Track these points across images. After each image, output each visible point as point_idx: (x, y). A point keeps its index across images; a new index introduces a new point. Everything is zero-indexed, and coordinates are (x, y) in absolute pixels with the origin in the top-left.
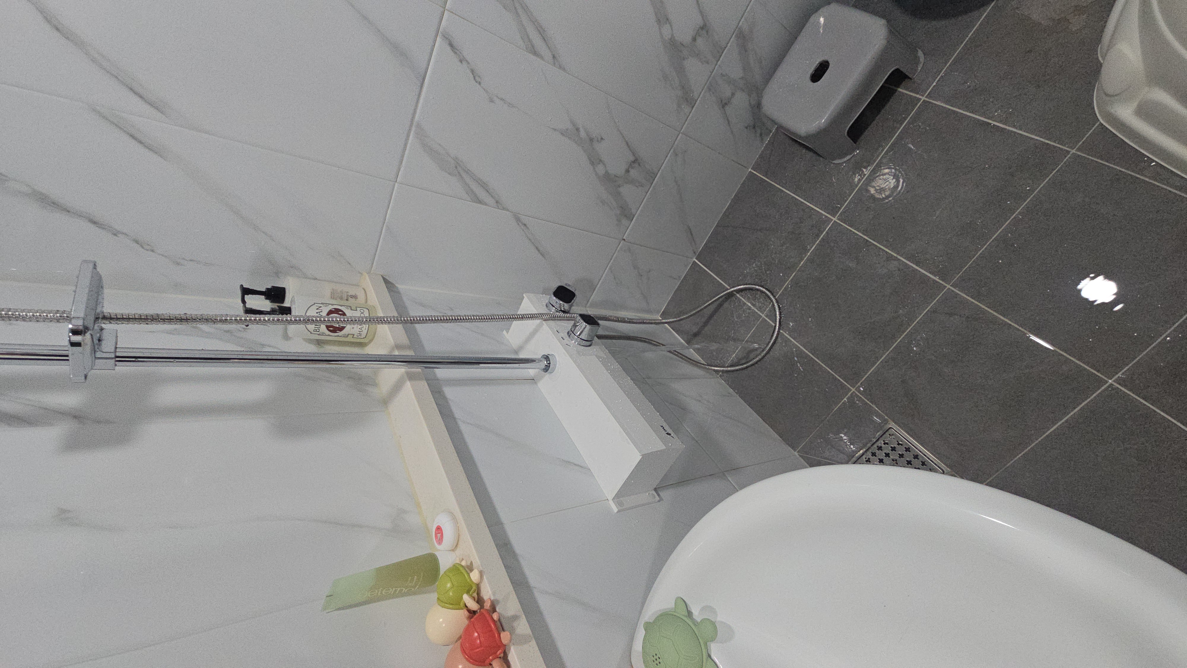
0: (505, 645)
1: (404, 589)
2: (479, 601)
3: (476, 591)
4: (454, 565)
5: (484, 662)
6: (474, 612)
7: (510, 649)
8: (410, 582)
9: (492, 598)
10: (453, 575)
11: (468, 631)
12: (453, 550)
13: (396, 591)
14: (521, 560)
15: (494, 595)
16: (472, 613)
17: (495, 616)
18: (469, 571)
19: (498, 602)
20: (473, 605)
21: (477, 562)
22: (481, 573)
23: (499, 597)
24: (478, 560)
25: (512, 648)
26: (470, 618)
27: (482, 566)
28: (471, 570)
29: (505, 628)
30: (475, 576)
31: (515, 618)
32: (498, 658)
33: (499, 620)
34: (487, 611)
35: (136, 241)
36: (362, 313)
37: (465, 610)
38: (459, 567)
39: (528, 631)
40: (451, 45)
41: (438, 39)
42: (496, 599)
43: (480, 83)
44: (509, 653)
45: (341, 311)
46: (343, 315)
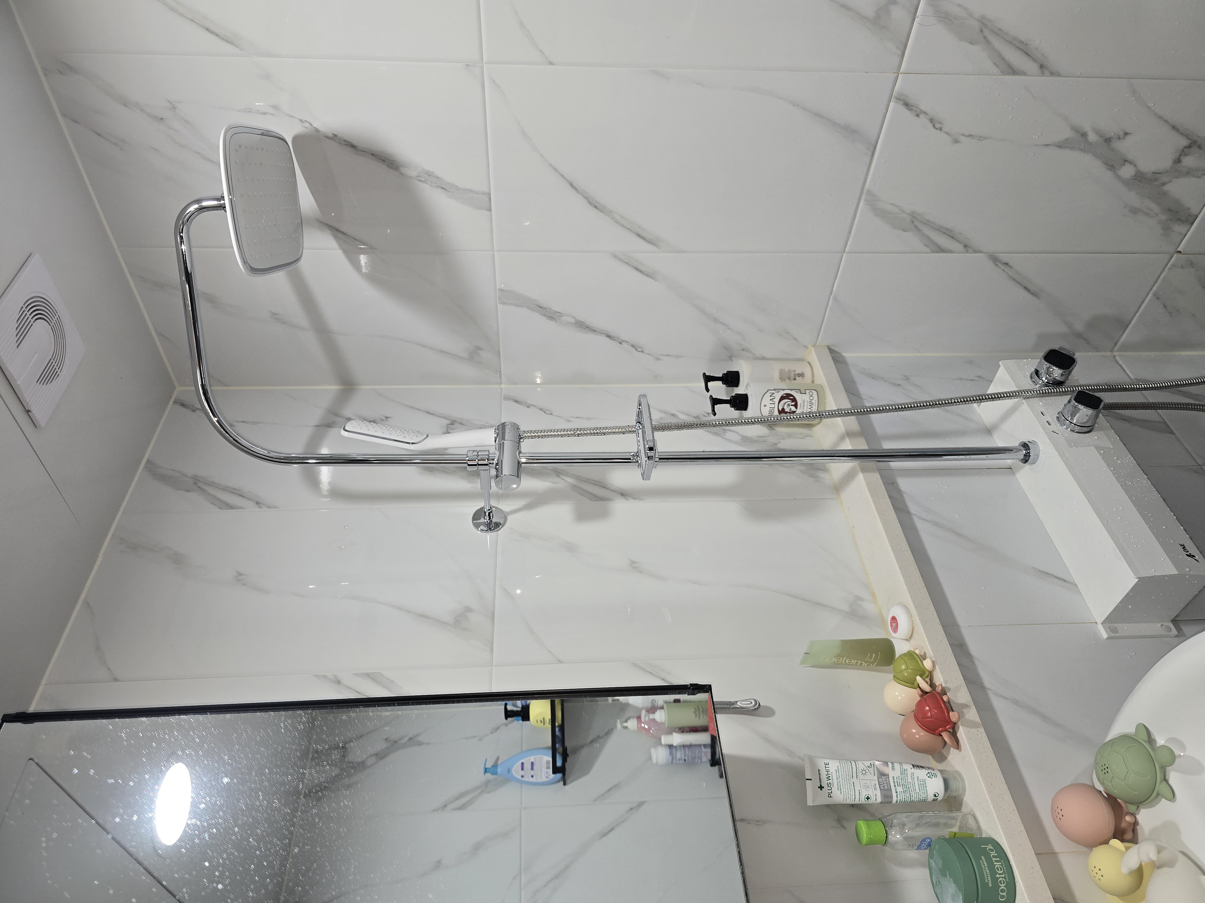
0: (955, 724)
1: (864, 663)
2: (932, 685)
3: (929, 676)
4: (908, 652)
5: (934, 731)
6: (927, 693)
7: (959, 728)
8: (869, 658)
9: (944, 685)
10: (907, 659)
11: (919, 705)
12: (907, 640)
13: (857, 663)
14: (977, 663)
15: (946, 682)
16: (924, 693)
17: (945, 698)
18: (922, 660)
19: (949, 689)
20: (927, 688)
21: (930, 652)
22: (934, 663)
23: (949, 685)
24: (931, 653)
25: (961, 728)
26: (921, 696)
27: (935, 658)
28: (925, 658)
29: (954, 708)
30: (927, 664)
31: (966, 706)
32: (947, 731)
33: (949, 702)
34: (938, 693)
35: (633, 346)
36: (811, 396)
37: (918, 689)
38: (913, 654)
39: (978, 719)
40: (907, 105)
41: (892, 104)
42: (947, 686)
43: (941, 129)
44: (958, 731)
45: (792, 396)
46: (794, 400)
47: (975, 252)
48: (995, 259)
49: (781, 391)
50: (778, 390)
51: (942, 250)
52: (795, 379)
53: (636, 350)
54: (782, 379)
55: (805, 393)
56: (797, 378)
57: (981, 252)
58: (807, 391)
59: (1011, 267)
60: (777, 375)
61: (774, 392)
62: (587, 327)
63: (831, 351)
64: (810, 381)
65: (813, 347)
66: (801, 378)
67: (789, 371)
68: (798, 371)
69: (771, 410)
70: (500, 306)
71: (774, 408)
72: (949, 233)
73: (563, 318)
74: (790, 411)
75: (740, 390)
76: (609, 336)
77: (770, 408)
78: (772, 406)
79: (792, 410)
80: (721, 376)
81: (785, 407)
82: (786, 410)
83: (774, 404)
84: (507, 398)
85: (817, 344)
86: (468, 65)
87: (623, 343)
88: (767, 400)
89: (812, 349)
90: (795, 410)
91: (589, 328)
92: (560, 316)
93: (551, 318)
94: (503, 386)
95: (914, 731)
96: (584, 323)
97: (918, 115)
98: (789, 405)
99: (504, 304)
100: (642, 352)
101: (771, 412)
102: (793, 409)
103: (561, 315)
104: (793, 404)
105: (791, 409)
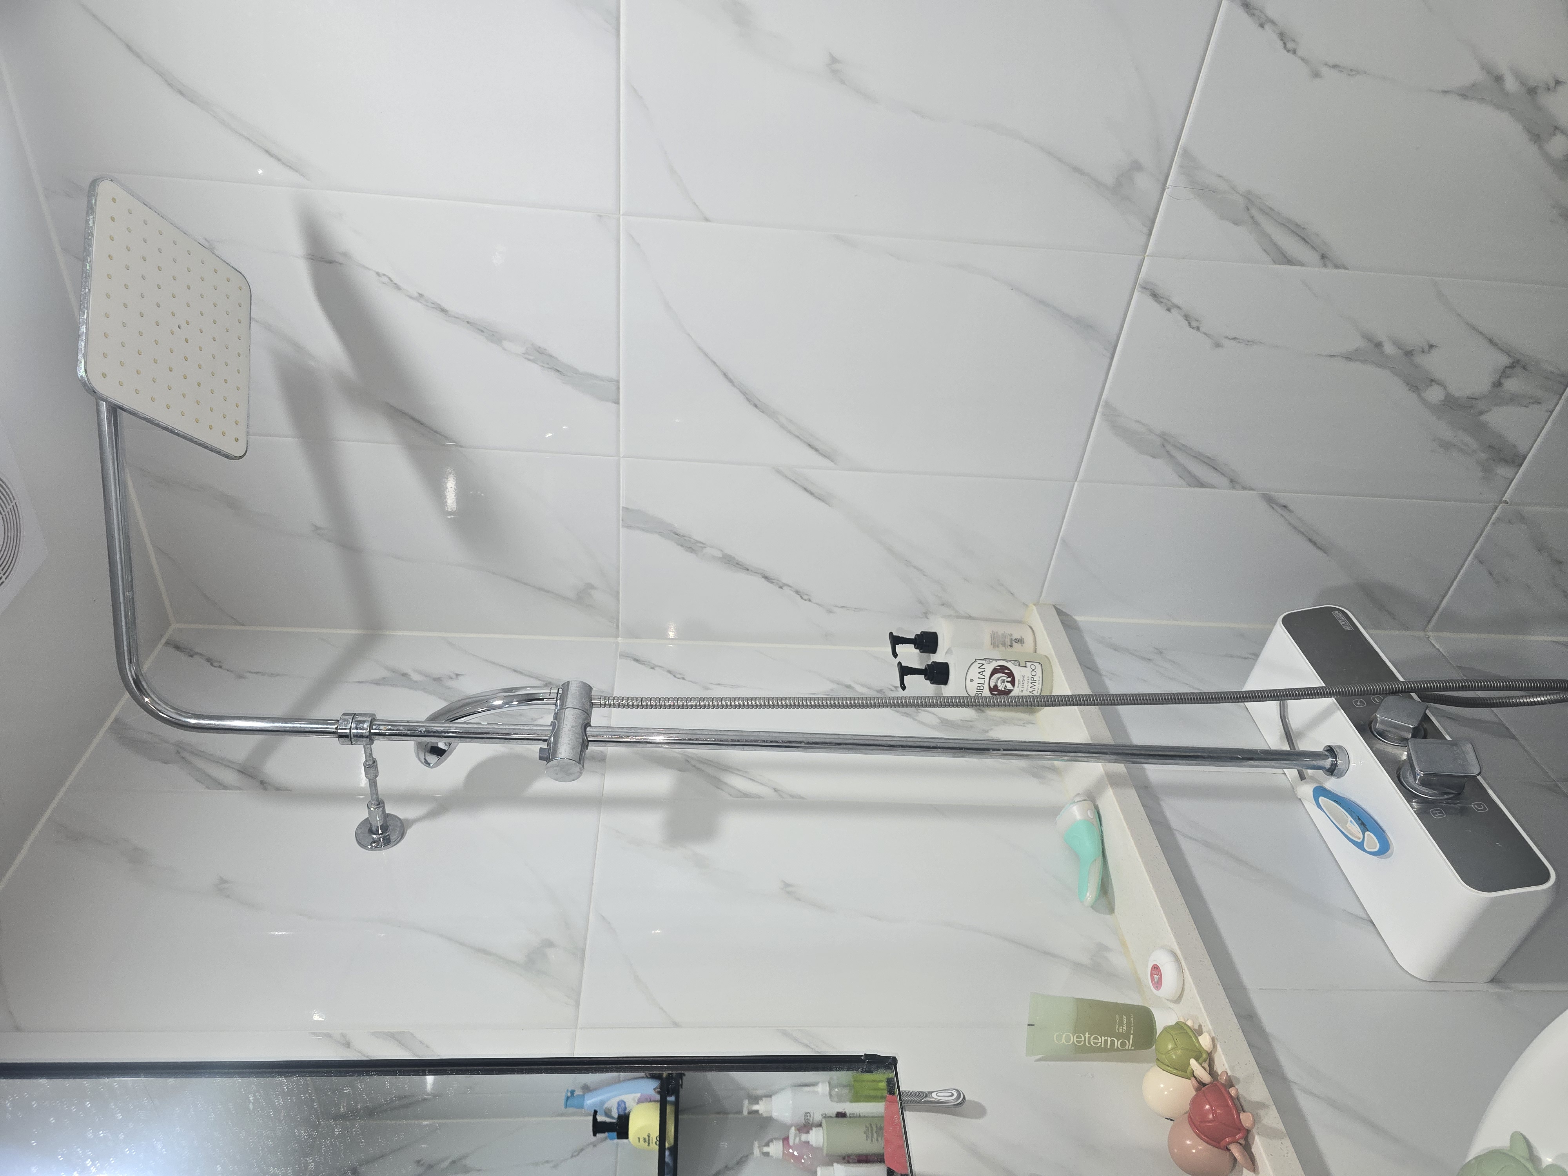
0: (1249, 1131)
2: (1212, 1072)
3: (1208, 1059)
4: (1177, 1023)
5: (1219, 1143)
6: (1204, 1085)
7: (1254, 1138)
9: (1229, 1073)
10: (1176, 1034)
11: (1196, 1103)
12: (1175, 1002)
14: (1275, 1044)
15: (1232, 1068)
16: (1202, 1084)
17: (1233, 1092)
19: (1238, 1080)
20: (1206, 1077)
21: (1207, 1025)
22: (1214, 1040)
23: (1237, 1073)
24: (1209, 1025)
26: (1198, 1090)
27: (1214, 1032)
28: (1201, 1033)
29: (1245, 1108)
30: (1205, 1042)
31: (1263, 1106)
32: (1237, 1142)
33: (1238, 1098)
34: (1223, 1084)
35: (797, 592)
36: (1034, 670)
37: (1193, 1079)
38: (1186, 1028)
39: (1280, 1126)
40: (1155, 296)
41: (1136, 294)
42: (1235, 1075)
43: (1198, 328)
44: (1253, 1143)
45: (1008, 669)
46: (1011, 675)
47: (1244, 488)
48: (1269, 500)
49: (994, 661)
50: (990, 659)
51: (1202, 485)
52: (1011, 646)
53: (801, 597)
54: (994, 645)
55: (1026, 666)
56: (1015, 645)
57: (1251, 489)
58: (1028, 664)
59: (1291, 511)
60: (987, 640)
61: (983, 662)
62: (737, 564)
63: (1059, 612)
64: (1031, 650)
65: (1034, 605)
66: (1019, 645)
67: (1004, 636)
68: (1016, 636)
69: (980, 687)
70: (622, 530)
71: (984, 684)
72: (1212, 464)
73: (705, 550)
74: (1005, 689)
75: (938, 657)
76: (766, 578)
77: (979, 684)
78: (982, 681)
79: (1008, 688)
80: (913, 637)
81: (999, 683)
82: (1000, 688)
83: (985, 678)
84: (624, 656)
85: (1041, 602)
86: (600, 216)
87: (785, 588)
88: (974, 672)
89: (1034, 608)
90: (1012, 688)
91: (741, 565)
92: (702, 548)
93: (691, 550)
94: (620, 640)
95: (1188, 1142)
96: (734, 558)
97: (1169, 310)
98: (1004, 681)
99: (629, 527)
100: (810, 600)
101: (980, 690)
102: (1010, 686)
103: (703, 545)
104: (1010, 679)
105: (1006, 686)
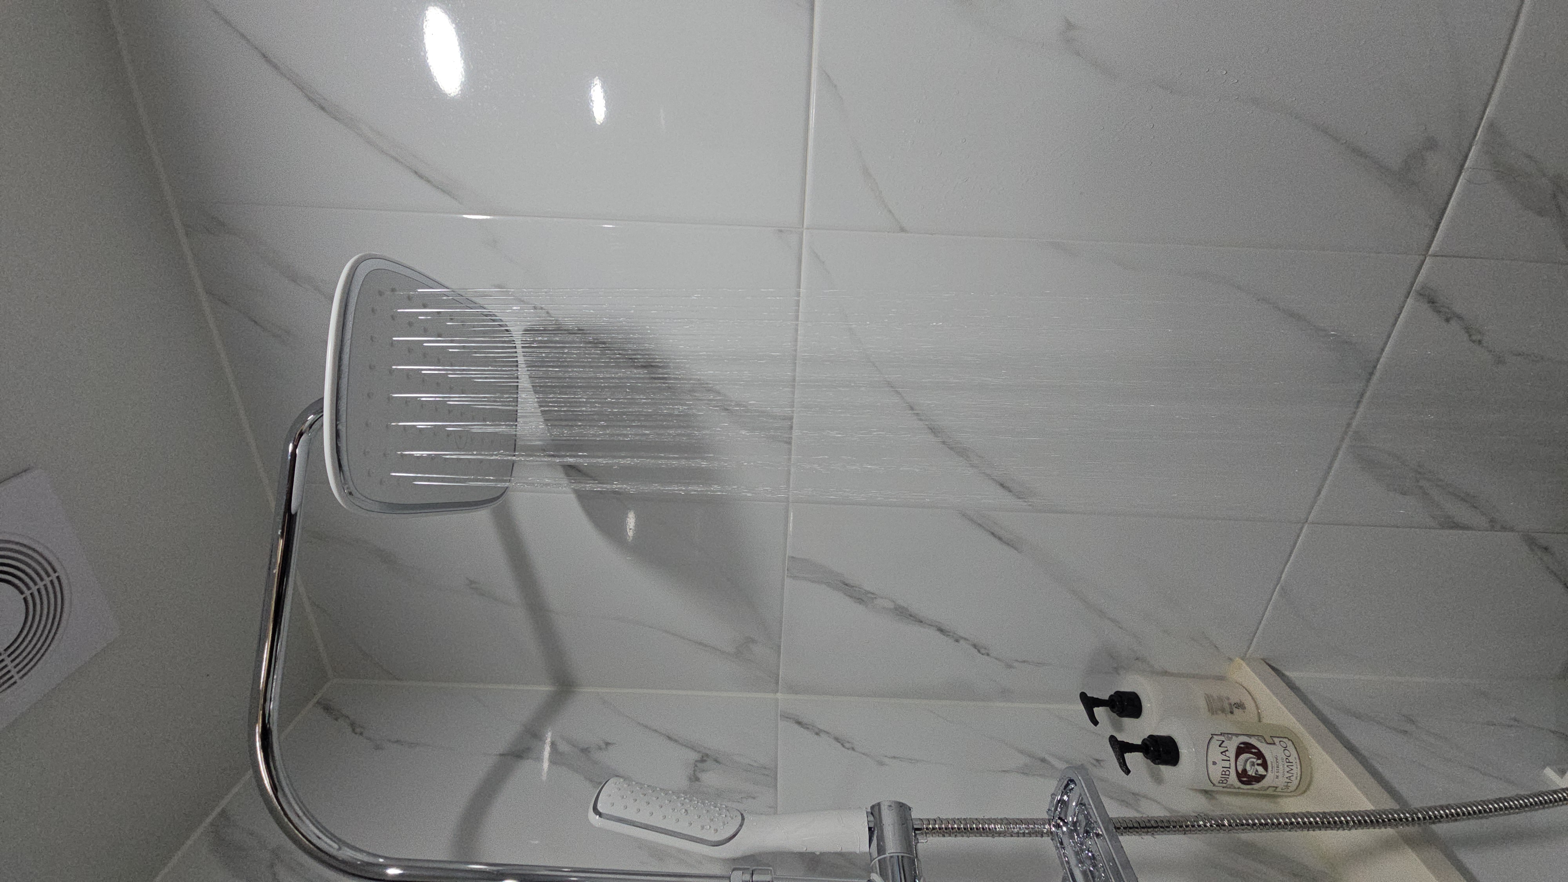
35: (975, 646)
36: (1285, 748)
40: (1432, 302)
41: (1410, 301)
43: (1480, 342)
45: (1255, 748)
46: (1260, 755)
47: (1504, 528)
48: (1531, 541)
49: (1234, 737)
50: (1229, 735)
51: (1457, 527)
53: (979, 651)
54: (1212, 711)
55: (1274, 744)
56: (1236, 710)
57: (1512, 529)
58: (1276, 740)
59: (1554, 556)
60: (1202, 705)
61: (1222, 738)
62: (911, 616)
63: (1274, 670)
65: (1243, 660)
66: (1241, 710)
68: (1234, 699)
69: (1225, 772)
70: (787, 581)
71: (1230, 768)
72: (1470, 500)
73: (877, 601)
74: (1256, 774)
75: (1154, 728)
76: (941, 630)
77: (1223, 767)
78: (1227, 764)
79: (1260, 773)
80: (1107, 698)
81: (1248, 767)
82: (1250, 773)
83: (1229, 760)
84: (786, 717)
85: (1251, 658)
86: (781, 231)
87: (961, 641)
88: (1215, 753)
89: (1245, 665)
90: (1265, 773)
91: (914, 617)
92: (873, 599)
93: (860, 600)
94: (779, 695)
96: (907, 609)
97: (1448, 321)
98: (1253, 764)
99: (795, 578)
100: (988, 654)
101: (1225, 775)
102: (1261, 771)
103: (874, 596)
104: (1260, 762)
105: (1257, 771)
